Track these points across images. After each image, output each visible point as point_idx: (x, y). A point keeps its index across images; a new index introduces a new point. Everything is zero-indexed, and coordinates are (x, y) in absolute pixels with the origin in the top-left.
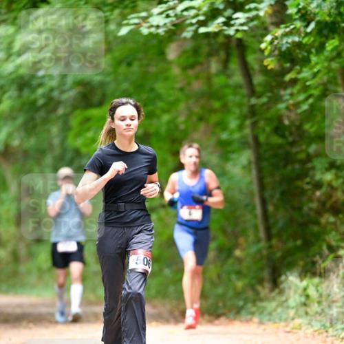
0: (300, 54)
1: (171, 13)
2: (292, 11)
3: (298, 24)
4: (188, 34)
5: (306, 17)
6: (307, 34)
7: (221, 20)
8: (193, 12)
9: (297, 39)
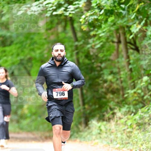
0: (98, 24)
1: (41, 5)
2: (94, 5)
3: (97, 11)
4: (48, 14)
5: (100, 7)
6: (100, 15)
7: (63, 8)
8: (50, 5)
9: (96, 17)
